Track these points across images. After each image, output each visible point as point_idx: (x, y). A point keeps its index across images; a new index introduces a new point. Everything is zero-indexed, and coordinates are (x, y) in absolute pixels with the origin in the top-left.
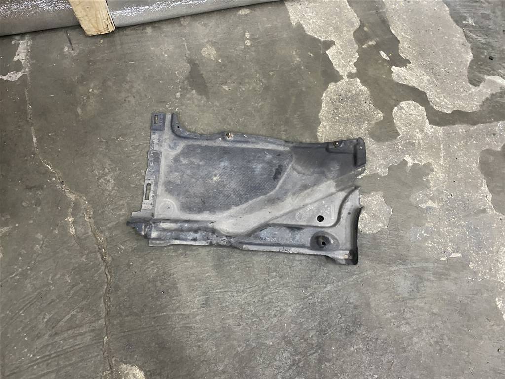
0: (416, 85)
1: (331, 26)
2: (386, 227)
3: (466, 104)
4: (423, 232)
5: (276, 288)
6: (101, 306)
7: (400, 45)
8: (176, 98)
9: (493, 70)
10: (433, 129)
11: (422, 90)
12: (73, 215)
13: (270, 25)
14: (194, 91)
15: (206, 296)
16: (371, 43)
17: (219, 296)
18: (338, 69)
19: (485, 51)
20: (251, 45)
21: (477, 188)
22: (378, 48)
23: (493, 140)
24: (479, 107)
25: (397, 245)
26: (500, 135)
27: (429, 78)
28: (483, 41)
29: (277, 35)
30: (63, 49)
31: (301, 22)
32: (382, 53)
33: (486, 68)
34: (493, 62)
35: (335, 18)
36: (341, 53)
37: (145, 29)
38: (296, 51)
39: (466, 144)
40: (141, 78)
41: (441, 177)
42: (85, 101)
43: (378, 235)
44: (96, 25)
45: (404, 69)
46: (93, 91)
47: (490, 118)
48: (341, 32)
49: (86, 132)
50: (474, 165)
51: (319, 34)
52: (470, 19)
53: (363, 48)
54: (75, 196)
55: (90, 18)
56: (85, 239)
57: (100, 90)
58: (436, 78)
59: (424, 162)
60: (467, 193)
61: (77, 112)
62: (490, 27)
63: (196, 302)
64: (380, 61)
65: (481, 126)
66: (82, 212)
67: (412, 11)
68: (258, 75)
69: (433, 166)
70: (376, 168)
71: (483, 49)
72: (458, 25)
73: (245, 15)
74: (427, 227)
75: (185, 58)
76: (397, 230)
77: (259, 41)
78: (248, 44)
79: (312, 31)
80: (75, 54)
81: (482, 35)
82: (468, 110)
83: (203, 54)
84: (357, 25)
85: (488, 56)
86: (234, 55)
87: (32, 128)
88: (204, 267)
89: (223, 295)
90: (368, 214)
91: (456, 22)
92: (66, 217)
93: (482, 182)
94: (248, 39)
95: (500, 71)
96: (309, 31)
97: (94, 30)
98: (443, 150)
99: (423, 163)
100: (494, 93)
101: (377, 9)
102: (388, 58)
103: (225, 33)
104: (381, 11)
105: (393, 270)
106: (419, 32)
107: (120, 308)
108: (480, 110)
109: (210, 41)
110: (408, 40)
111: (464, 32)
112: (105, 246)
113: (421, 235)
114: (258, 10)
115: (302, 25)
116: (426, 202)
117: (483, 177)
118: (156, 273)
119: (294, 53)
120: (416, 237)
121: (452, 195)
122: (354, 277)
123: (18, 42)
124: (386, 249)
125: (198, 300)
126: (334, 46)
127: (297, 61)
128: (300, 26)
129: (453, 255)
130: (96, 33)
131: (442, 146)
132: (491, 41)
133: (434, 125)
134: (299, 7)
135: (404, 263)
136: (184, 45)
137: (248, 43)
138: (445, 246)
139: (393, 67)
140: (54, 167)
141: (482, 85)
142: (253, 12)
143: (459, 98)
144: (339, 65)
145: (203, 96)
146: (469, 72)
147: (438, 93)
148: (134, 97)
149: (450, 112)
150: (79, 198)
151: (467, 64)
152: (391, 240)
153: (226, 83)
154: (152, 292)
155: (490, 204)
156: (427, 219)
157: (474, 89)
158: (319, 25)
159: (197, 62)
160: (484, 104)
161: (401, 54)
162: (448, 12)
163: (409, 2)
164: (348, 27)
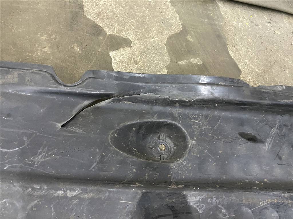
48: (148, 32)
53: (178, 65)
79: (98, 15)
101: (211, 19)
104: (216, 22)
115: (82, 2)
158: (113, 12)
163: (257, 25)
164: (162, 27)
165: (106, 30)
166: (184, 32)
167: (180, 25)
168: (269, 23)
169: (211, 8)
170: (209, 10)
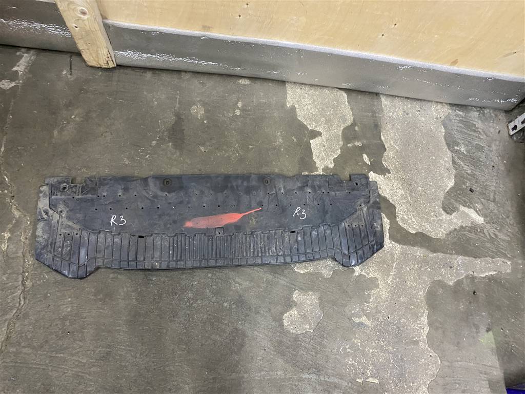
0: (388, 196)
1: (324, 117)
2: (311, 331)
3: (432, 229)
4: (347, 347)
5: (180, 362)
6: (3, 329)
7: (385, 154)
8: (151, 146)
9: (471, 203)
10: (391, 245)
11: (393, 203)
12: (11, 231)
13: (264, 101)
14: (170, 144)
15: (109, 350)
16: (356, 144)
17: (122, 353)
18: (315, 161)
19: (468, 182)
20: (240, 115)
21: (416, 316)
22: (362, 149)
23: (447, 273)
24: (445, 236)
25: (316, 353)
26: (457, 269)
27: (404, 193)
28: (469, 172)
29: (269, 112)
30: (62, 71)
31: (297, 106)
32: (365, 156)
33: (464, 199)
34: (473, 195)
35: (330, 111)
36: (324, 146)
37: (146, 73)
38: (281, 132)
39: (420, 269)
40: (125, 118)
41: (384, 296)
42: (64, 125)
43: (301, 336)
44: (96, 59)
45: (382, 177)
46: (74, 118)
47: (452, 250)
48: (331, 126)
49: (54, 155)
50: (421, 293)
51: (308, 122)
52: (463, 146)
53: (347, 146)
54: (20, 213)
55: (92, 52)
56: (13, 258)
57: (82, 119)
58: (410, 195)
59: (371, 275)
60: (405, 319)
61: (53, 134)
62: (480, 159)
63: (97, 352)
64: (360, 164)
65: (441, 255)
66: (20, 231)
67: (407, 123)
68: (237, 145)
69: (379, 282)
70: (321, 268)
71: (467, 179)
72: (449, 149)
73: (245, 85)
74: (353, 343)
75: (173, 110)
76: (322, 337)
77: (249, 113)
78: (238, 114)
79: (304, 117)
80: (72, 79)
81: (470, 165)
82: (433, 235)
83: (192, 111)
84: (349, 123)
85: (469, 188)
86: (221, 120)
87: (5, 137)
88: (117, 320)
89: (126, 353)
90: (298, 312)
91: (448, 145)
92: (3, 231)
93: (423, 313)
94: (239, 109)
95: (477, 205)
96: (301, 115)
97: (94, 62)
98: (395, 268)
99: (370, 277)
100: (464, 226)
101: (374, 112)
102: (369, 163)
103: (219, 97)
104: (377, 115)
105: (304, 377)
106: (409, 145)
107: (21, 337)
108: (444, 239)
109: (202, 101)
110: (395, 150)
111: (453, 157)
112: (30, 271)
113: (345, 349)
114: (259, 83)
115: (296, 109)
116: (360, 317)
117: (427, 307)
118: (69, 312)
119: (279, 134)
120: (338, 350)
121: (388, 317)
122: (263, 373)
123: (22, 54)
124: (304, 353)
125: (100, 351)
126: (320, 137)
127: (279, 141)
128: (293, 109)
129: (370, 380)
130: (96, 65)
131: (395, 265)
132: (477, 173)
133: (394, 241)
134: (299, 91)
135: (318, 373)
136: (177, 98)
137: (238, 112)
138: (365, 368)
139: (372, 172)
140: (11, 180)
141: (454, 214)
142: (253, 84)
143: (427, 221)
144: (318, 157)
145: (178, 151)
146: (445, 198)
147: (408, 211)
148: (112, 134)
149: (414, 232)
150: (23, 216)
151: (446, 189)
152: (312, 345)
153: (203, 144)
154: (58, 330)
155: (425, 337)
156: (355, 335)
157: (444, 216)
158: (312, 113)
159: (183, 117)
160: (450, 234)
161: (383, 163)
162: (443, 134)
163: (407, 114)
164: (340, 122)
165: (308, 127)
166: (354, 124)
167: (352, 119)
168: (419, 111)
169: (376, 103)
170: (374, 105)
